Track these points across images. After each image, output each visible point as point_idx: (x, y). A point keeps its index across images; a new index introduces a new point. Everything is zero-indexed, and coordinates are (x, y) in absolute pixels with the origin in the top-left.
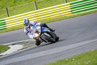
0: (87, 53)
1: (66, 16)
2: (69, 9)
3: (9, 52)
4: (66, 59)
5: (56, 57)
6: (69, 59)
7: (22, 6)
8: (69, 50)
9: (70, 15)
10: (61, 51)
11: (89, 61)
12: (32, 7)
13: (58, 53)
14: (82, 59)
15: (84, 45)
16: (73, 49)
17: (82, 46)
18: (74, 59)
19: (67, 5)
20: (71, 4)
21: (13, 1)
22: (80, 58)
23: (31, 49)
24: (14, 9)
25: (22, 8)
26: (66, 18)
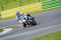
0: (52, 33)
1: (39, 10)
2: (41, 6)
3: (3, 33)
4: (40, 37)
5: (33, 36)
6: (41, 37)
7: (11, 5)
8: (41, 31)
9: (42, 10)
10: (36, 32)
11: (54, 38)
12: (18, 5)
13: (34, 33)
14: (49, 37)
15: (51, 28)
16: (44, 31)
17: (49, 29)
18: (44, 37)
19: (40, 4)
20: (42, 3)
21: (6, 2)
22: (48, 36)
23: (17, 31)
24: (7, 6)
25: (12, 6)
26: (39, 12)
